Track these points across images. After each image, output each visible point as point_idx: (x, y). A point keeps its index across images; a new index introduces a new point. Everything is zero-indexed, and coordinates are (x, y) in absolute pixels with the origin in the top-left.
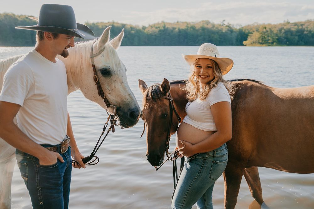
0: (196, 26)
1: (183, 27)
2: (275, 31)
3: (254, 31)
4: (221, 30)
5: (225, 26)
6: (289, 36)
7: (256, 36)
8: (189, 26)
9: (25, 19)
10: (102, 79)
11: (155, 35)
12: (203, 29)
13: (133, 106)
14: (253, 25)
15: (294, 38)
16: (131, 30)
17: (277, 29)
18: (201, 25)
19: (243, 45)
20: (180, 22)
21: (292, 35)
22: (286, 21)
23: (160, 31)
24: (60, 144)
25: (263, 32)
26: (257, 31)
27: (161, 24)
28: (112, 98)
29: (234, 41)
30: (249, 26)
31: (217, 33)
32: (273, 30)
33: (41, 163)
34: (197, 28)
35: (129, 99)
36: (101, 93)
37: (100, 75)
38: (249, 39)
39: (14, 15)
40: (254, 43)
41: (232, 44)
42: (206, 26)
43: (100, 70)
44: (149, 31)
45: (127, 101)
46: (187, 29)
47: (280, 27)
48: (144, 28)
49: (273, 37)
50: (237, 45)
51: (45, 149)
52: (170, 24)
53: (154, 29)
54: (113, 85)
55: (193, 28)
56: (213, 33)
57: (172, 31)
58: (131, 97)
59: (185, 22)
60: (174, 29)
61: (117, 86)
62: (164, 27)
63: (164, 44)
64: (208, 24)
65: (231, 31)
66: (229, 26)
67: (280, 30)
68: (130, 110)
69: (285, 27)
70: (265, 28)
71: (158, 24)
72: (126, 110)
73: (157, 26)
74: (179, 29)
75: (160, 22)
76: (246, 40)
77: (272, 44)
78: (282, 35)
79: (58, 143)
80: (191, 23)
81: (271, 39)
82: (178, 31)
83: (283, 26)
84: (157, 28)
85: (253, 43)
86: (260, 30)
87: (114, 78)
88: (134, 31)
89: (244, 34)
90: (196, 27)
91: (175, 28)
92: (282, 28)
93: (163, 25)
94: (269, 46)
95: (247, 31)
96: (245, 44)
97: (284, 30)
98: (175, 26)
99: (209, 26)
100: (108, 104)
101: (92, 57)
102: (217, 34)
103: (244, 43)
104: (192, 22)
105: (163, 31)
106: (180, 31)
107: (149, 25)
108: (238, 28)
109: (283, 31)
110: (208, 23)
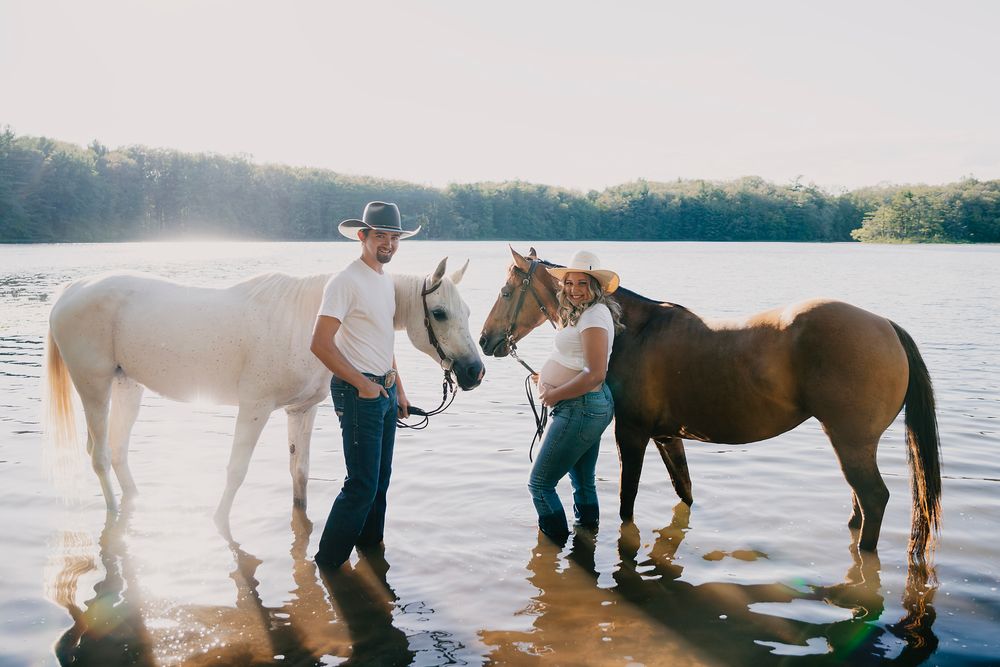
0: (725, 190)
1: (693, 193)
2: (938, 203)
3: (877, 204)
4: (791, 202)
5: (802, 189)
6: (977, 216)
7: (884, 216)
8: (709, 191)
9: (312, 177)
10: (435, 324)
11: (622, 214)
12: (745, 198)
13: (472, 360)
14: (877, 186)
15: (992, 222)
16: (561, 201)
17: (943, 198)
18: (740, 188)
19: (850, 239)
20: (686, 180)
21: (984, 214)
22: (968, 177)
23: (633, 202)
24: (385, 377)
25: (905, 206)
26: (888, 202)
27: (636, 185)
28: (447, 349)
29: (827, 230)
30: (866, 189)
31: (782, 208)
32: (930, 200)
33: (361, 395)
34: (728, 197)
35: (468, 351)
36: (433, 340)
37: (433, 318)
38: (866, 224)
39: (288, 168)
40: (880, 234)
41: (822, 238)
42: (751, 190)
43: (433, 312)
44: (607, 202)
45: (465, 354)
46: (704, 199)
47: (952, 195)
48: (593, 196)
49: (931, 218)
50: (836, 239)
51: (367, 378)
52: (659, 185)
53: (618, 198)
54: (448, 333)
55: (719, 195)
56: (772, 207)
57: (664, 204)
58: (471, 350)
59: (699, 181)
60: (670, 197)
61: (454, 333)
62: (644, 194)
63: (643, 237)
64: (757, 187)
65: (820, 203)
66: (812, 191)
67: (952, 202)
68: (468, 365)
69: (965, 194)
70: (910, 196)
71: (630, 186)
72: (463, 366)
73: (627, 191)
74: (682, 199)
75: (635, 181)
76: (859, 226)
77: (929, 237)
78: (956, 213)
79: (382, 374)
80: (715, 184)
81: (927, 225)
82: (680, 203)
83: (961, 191)
84: (625, 196)
85: (878, 236)
86: (897, 200)
87: (450, 322)
88: (567, 202)
89: (855, 211)
90: (725, 195)
91: (674, 197)
92: (958, 197)
93: (640, 188)
94: (921, 242)
95: (861, 204)
96: (855, 238)
97: (963, 200)
98: (673, 191)
99: (761, 191)
100: (443, 356)
101: (425, 293)
102: (780, 211)
103: (855, 233)
104: (718, 182)
105: (642, 203)
106: (684, 204)
107: (607, 189)
108: (837, 195)
109: (958, 203)
110: (757, 183)
